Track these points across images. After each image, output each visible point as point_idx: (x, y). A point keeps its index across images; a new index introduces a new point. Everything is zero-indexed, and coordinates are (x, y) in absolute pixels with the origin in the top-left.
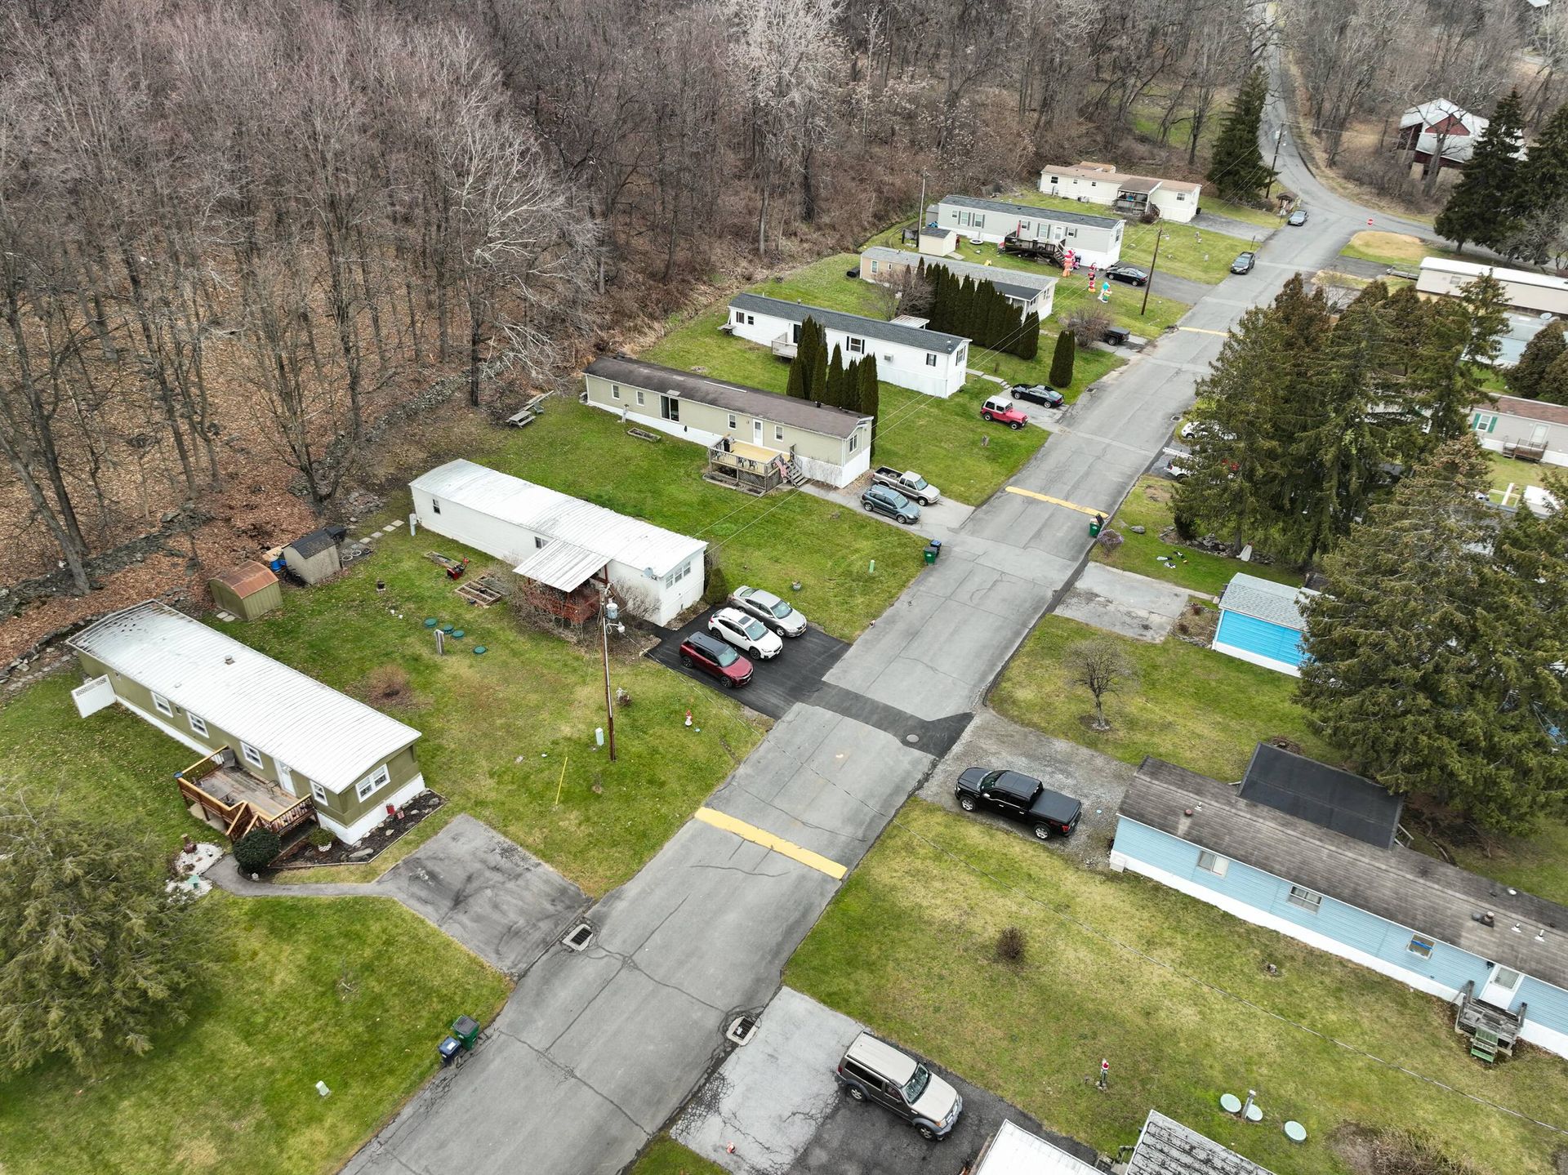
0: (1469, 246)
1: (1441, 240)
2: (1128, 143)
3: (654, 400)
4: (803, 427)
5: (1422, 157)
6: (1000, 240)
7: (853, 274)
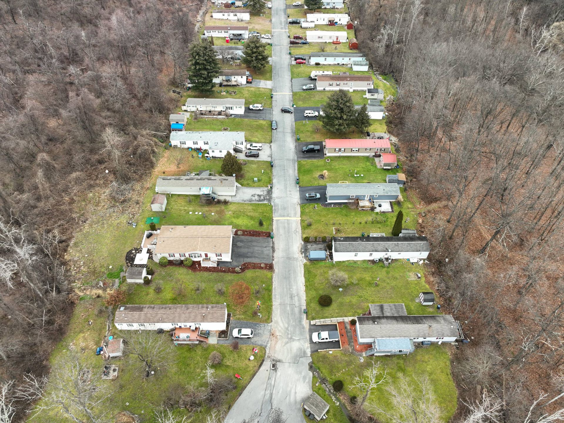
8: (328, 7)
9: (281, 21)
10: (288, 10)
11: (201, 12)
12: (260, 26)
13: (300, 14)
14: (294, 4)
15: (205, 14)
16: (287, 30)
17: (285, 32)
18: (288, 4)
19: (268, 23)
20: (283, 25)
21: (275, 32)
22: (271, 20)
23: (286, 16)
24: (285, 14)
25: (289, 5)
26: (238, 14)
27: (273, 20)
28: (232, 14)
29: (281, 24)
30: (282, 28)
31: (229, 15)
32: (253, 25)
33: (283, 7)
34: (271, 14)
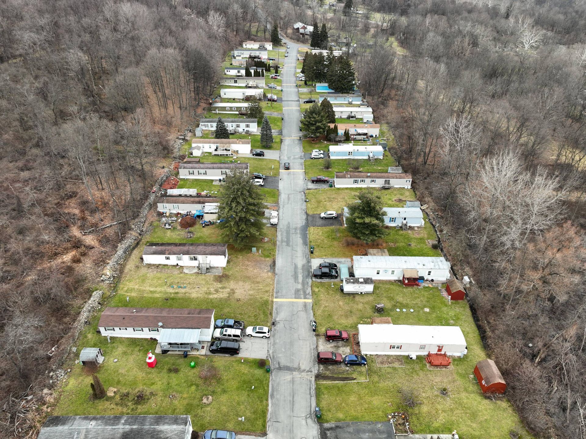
0: (316, 48)
1: (312, 48)
2: (252, 37)
3: (233, 81)
4: (258, 79)
5: (301, 34)
6: (248, 56)
7: (231, 64)
8: (392, 224)
9: (296, 267)
10: (312, 229)
11: (121, 248)
12: (247, 286)
13: (335, 243)
14: (323, 215)
15: (129, 251)
16: (310, 301)
17: (305, 305)
18: (310, 212)
19: (265, 274)
20: (300, 279)
21: (281, 305)
22: (274, 263)
23: (308, 251)
24: (305, 243)
25: (313, 216)
26: (200, 257)
27: (280, 262)
28: (186, 258)
29: (296, 277)
30: (297, 294)
31: (179, 259)
32: (232, 284)
33: (299, 221)
34: (275, 244)
